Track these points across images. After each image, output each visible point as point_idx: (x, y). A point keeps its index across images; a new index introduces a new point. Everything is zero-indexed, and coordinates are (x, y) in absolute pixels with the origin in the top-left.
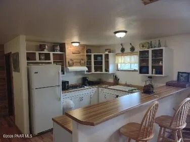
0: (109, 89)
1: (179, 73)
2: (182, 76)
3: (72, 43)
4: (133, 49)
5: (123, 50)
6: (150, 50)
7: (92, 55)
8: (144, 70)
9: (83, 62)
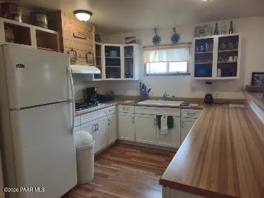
0: (140, 105)
1: (254, 74)
2: (258, 78)
3: (76, 12)
4: (175, 39)
5: (156, 40)
6: (216, 38)
7: (103, 46)
8: (202, 71)
9: (90, 57)
